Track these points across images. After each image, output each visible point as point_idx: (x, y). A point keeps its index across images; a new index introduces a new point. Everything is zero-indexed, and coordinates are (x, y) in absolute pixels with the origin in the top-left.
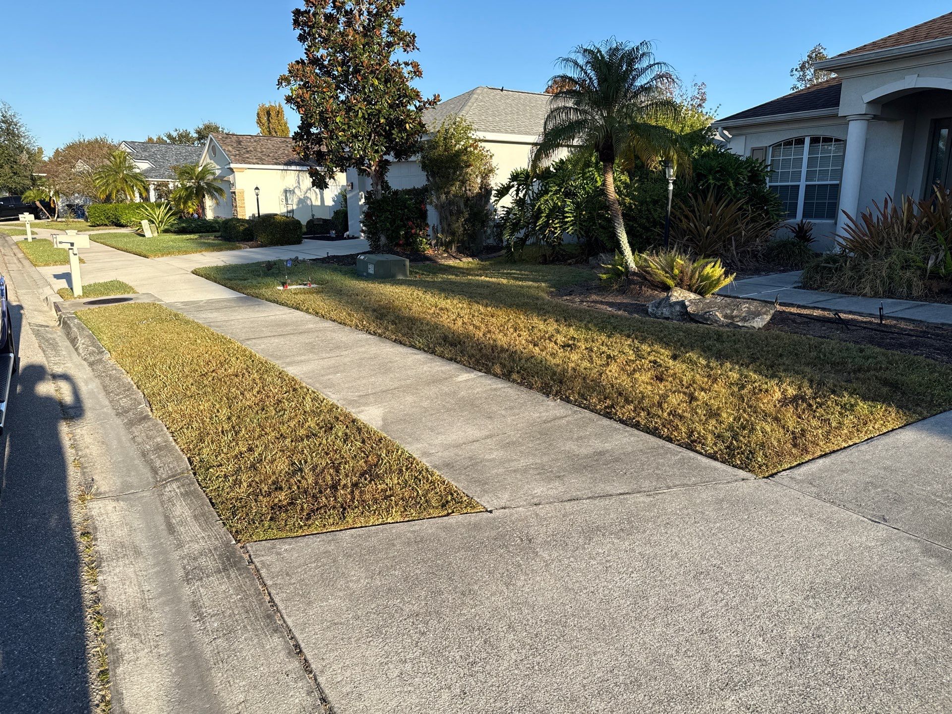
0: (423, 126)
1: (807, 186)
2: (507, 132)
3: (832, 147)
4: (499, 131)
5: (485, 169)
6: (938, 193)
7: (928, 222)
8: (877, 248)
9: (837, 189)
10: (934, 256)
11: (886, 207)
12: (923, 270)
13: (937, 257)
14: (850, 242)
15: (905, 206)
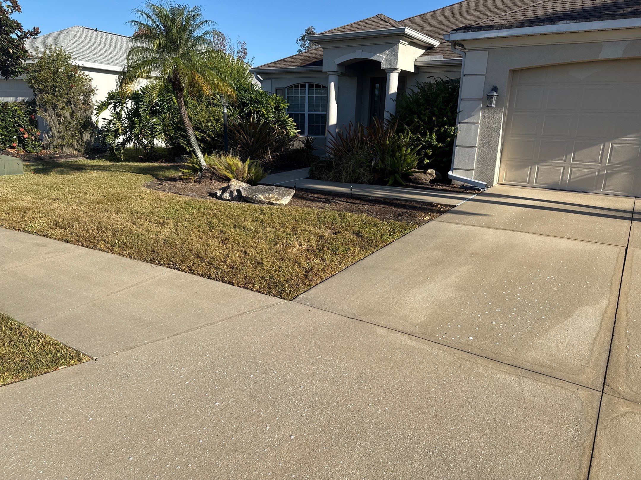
0: (26, 51)
1: (309, 114)
2: (102, 63)
3: (321, 91)
4: (96, 61)
5: (86, 89)
6: (375, 122)
7: (371, 138)
8: (347, 154)
9: (325, 117)
10: (375, 159)
11: (350, 129)
12: (369, 167)
13: (376, 159)
14: (333, 150)
15: (360, 129)
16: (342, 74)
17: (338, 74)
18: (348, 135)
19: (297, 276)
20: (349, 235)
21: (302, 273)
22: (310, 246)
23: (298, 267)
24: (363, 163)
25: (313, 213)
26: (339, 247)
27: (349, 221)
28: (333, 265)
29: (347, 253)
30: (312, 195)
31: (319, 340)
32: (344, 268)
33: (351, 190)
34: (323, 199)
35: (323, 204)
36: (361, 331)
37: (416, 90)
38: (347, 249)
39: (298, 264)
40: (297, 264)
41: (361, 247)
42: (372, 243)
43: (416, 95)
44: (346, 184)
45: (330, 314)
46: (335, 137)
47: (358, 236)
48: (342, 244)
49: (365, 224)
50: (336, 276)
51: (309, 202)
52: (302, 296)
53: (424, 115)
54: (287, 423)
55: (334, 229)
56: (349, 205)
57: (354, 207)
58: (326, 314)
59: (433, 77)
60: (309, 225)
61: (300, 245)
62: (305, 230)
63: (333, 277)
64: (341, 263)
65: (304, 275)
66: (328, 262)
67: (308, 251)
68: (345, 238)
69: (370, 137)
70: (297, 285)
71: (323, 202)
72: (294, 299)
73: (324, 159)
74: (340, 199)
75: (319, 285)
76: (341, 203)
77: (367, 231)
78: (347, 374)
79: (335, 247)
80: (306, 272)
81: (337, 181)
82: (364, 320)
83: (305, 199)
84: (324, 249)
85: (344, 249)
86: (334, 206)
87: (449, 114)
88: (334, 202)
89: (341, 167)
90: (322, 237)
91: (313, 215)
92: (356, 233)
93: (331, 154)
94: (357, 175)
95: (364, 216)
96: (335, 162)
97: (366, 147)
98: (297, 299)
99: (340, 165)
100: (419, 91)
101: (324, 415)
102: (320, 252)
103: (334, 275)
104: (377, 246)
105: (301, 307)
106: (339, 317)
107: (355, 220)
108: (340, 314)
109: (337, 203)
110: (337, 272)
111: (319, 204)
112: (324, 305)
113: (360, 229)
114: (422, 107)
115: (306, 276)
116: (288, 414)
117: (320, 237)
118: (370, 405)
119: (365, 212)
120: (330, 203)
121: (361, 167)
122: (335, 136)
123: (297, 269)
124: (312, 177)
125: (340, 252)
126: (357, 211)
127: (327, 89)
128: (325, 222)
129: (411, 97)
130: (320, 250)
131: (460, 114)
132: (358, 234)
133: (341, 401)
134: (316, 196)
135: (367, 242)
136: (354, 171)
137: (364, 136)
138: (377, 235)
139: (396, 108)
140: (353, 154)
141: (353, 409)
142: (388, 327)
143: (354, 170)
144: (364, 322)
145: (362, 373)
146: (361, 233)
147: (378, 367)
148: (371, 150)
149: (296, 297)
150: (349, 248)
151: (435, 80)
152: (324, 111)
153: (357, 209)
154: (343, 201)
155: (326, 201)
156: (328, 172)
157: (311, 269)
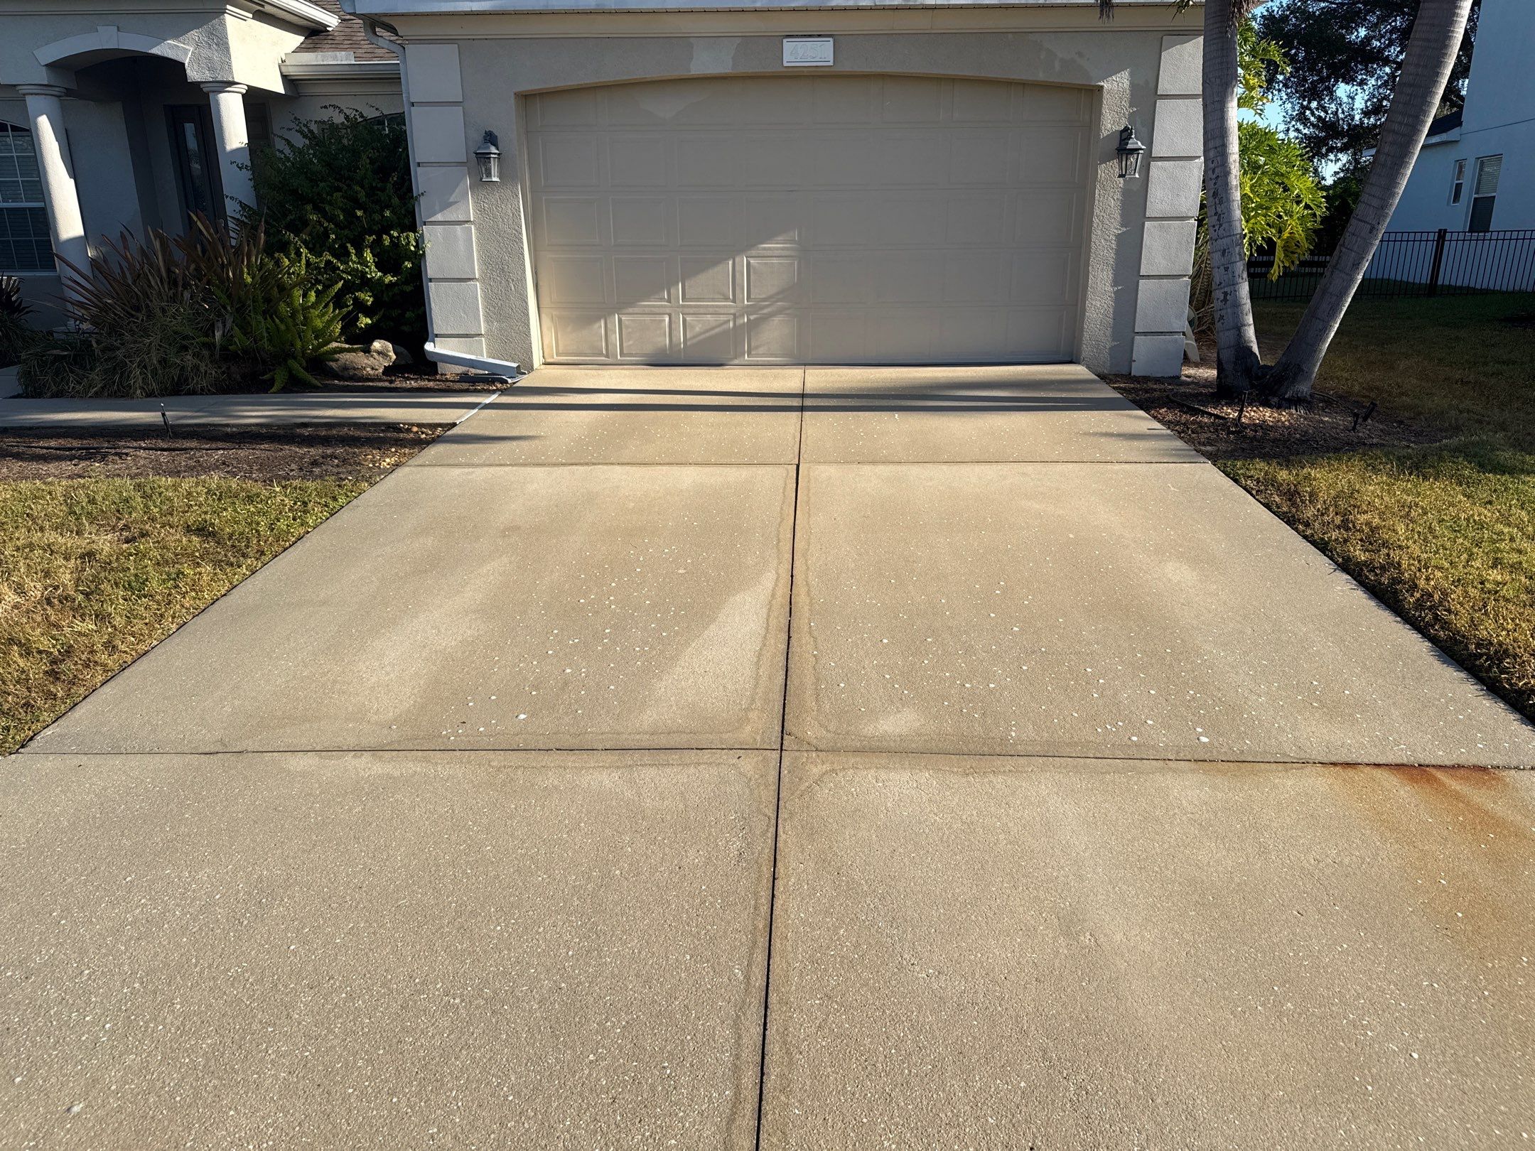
3: (11, 141)
6: (199, 223)
7: (198, 269)
8: (132, 316)
9: (43, 218)
10: (220, 325)
11: (126, 247)
12: (210, 346)
13: (224, 326)
14: (86, 309)
15: (157, 244)
16: (69, 92)
17: (56, 91)
18: (124, 264)
19: (23, 681)
20: (176, 539)
21: (36, 669)
22: (56, 588)
23: (21, 655)
24: (186, 337)
25: (50, 493)
26: (147, 573)
27: (169, 499)
28: (138, 625)
29: (177, 587)
30: (41, 444)
31: (122, 835)
32: (174, 627)
33: (163, 415)
34: (80, 449)
35: (82, 464)
36: (245, 778)
37: (300, 142)
38: (174, 576)
39: (20, 645)
40: (15, 648)
41: (217, 563)
42: (247, 547)
43: (300, 151)
44: (148, 399)
45: (148, 758)
46: (89, 274)
47: (203, 536)
48: (158, 564)
49: (219, 500)
50: (151, 655)
51: (34, 465)
52: (48, 732)
53: (330, 203)
54: (53, 1080)
55: (126, 527)
56: (164, 457)
57: (182, 460)
58: (134, 761)
59: (335, 107)
60: (42, 529)
61: (20, 590)
62: (31, 546)
63: (144, 658)
64: (162, 615)
65: (46, 672)
66: (119, 621)
67: (49, 602)
68: (165, 547)
69: (193, 266)
70: (27, 705)
71: (81, 458)
72: (23, 746)
73: (63, 337)
74: (135, 444)
75: (101, 690)
76: (141, 455)
77: (227, 518)
78: (217, 897)
79: (136, 575)
80: (54, 662)
81: (117, 393)
82: (249, 749)
83: (18, 457)
84: (102, 587)
85: (164, 577)
86: (116, 465)
87: (396, 201)
88: (116, 454)
89: (120, 354)
90: (90, 555)
91: (52, 499)
92: (198, 529)
93: (83, 320)
94: (175, 372)
95: (215, 479)
96: (98, 342)
97: (187, 295)
98: (33, 744)
99: (118, 349)
100: (307, 142)
101: (165, 1019)
102: (89, 600)
103: (147, 652)
104: (263, 553)
105: (49, 764)
106: (177, 760)
107: (190, 494)
108: (179, 750)
109: (127, 454)
110: (155, 643)
111: (68, 467)
112: (125, 739)
113: (208, 517)
114: (322, 185)
115: (54, 675)
116: (50, 1056)
117: (82, 557)
118: (292, 947)
119: (217, 468)
120: (103, 458)
121: (185, 348)
122: (86, 270)
123: (21, 662)
124: (33, 391)
125: (154, 585)
126: (192, 469)
127: (28, 134)
128: (95, 514)
129: (288, 159)
130: (87, 595)
131: (422, 199)
132: (202, 531)
133: (210, 966)
134: (53, 443)
135: (233, 546)
136: (164, 362)
137: (177, 266)
138: (258, 524)
139: (255, 187)
140: (150, 315)
141: (247, 975)
142: (317, 748)
143: (165, 360)
144: (250, 755)
145: (260, 878)
146: (212, 525)
147: (304, 851)
148: (204, 300)
149: (31, 739)
150: (180, 573)
151: (342, 116)
152: (37, 200)
153: (192, 463)
154: (145, 449)
155: (90, 454)
156: (81, 372)
157: (68, 652)
